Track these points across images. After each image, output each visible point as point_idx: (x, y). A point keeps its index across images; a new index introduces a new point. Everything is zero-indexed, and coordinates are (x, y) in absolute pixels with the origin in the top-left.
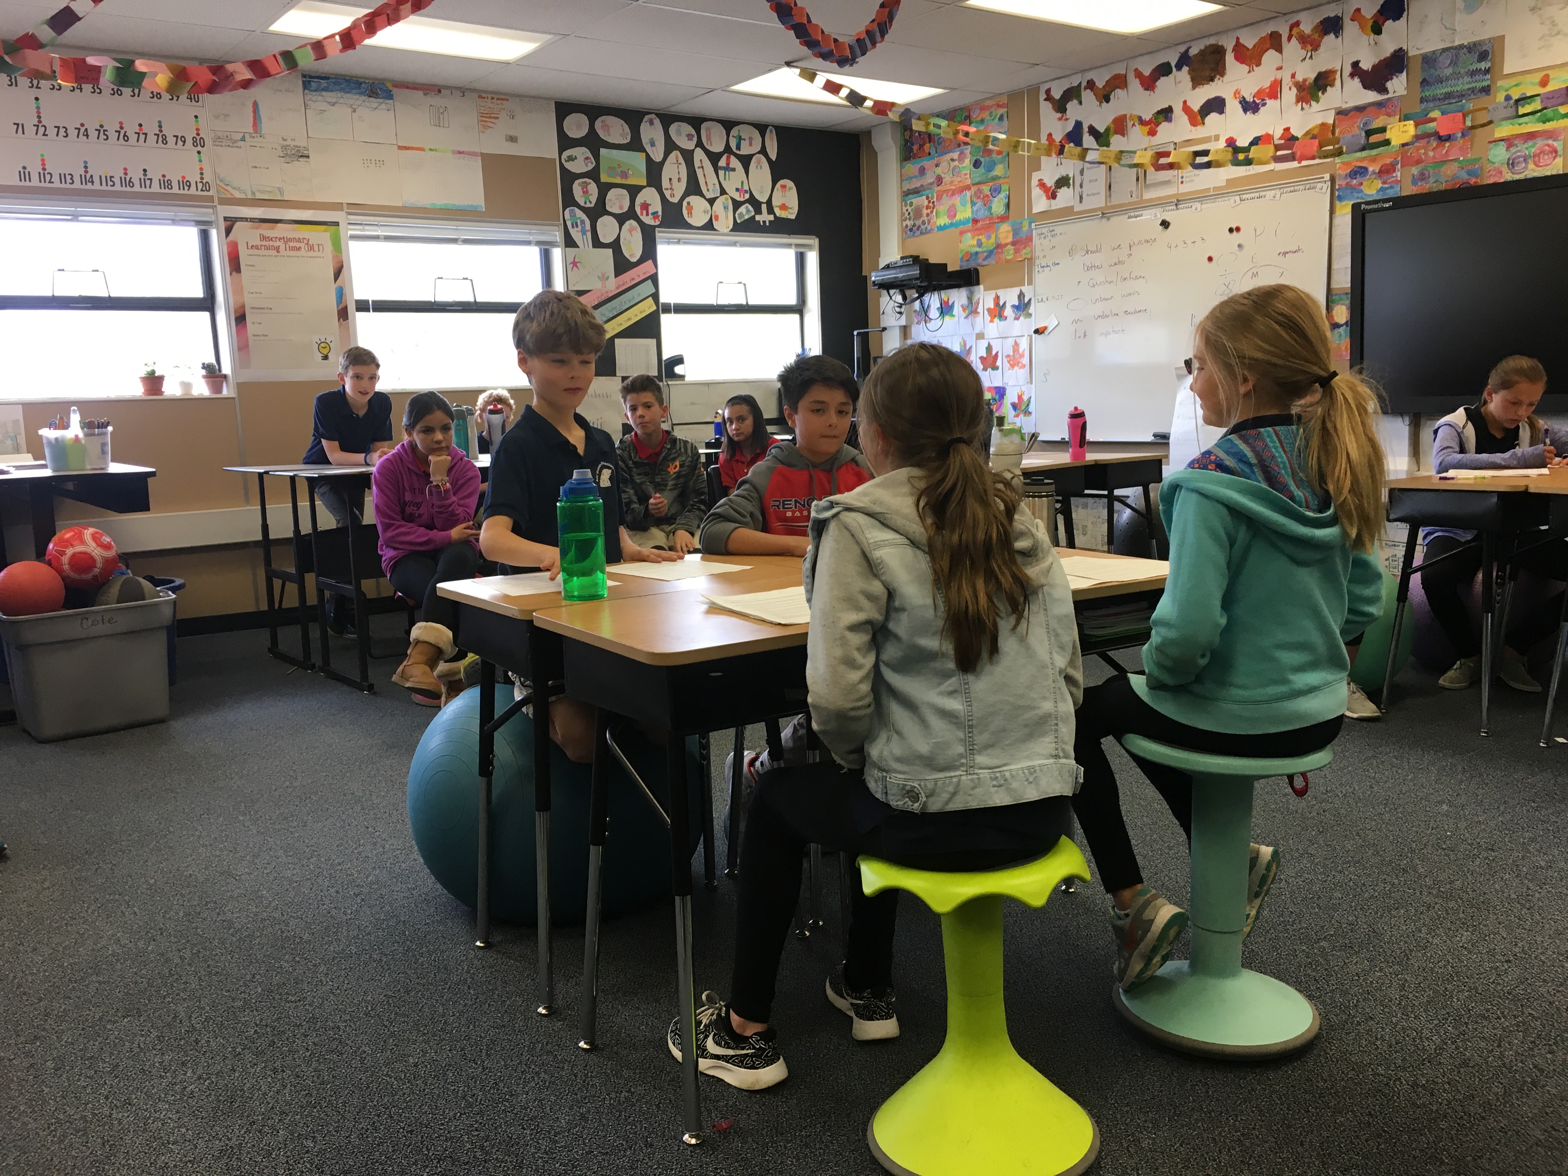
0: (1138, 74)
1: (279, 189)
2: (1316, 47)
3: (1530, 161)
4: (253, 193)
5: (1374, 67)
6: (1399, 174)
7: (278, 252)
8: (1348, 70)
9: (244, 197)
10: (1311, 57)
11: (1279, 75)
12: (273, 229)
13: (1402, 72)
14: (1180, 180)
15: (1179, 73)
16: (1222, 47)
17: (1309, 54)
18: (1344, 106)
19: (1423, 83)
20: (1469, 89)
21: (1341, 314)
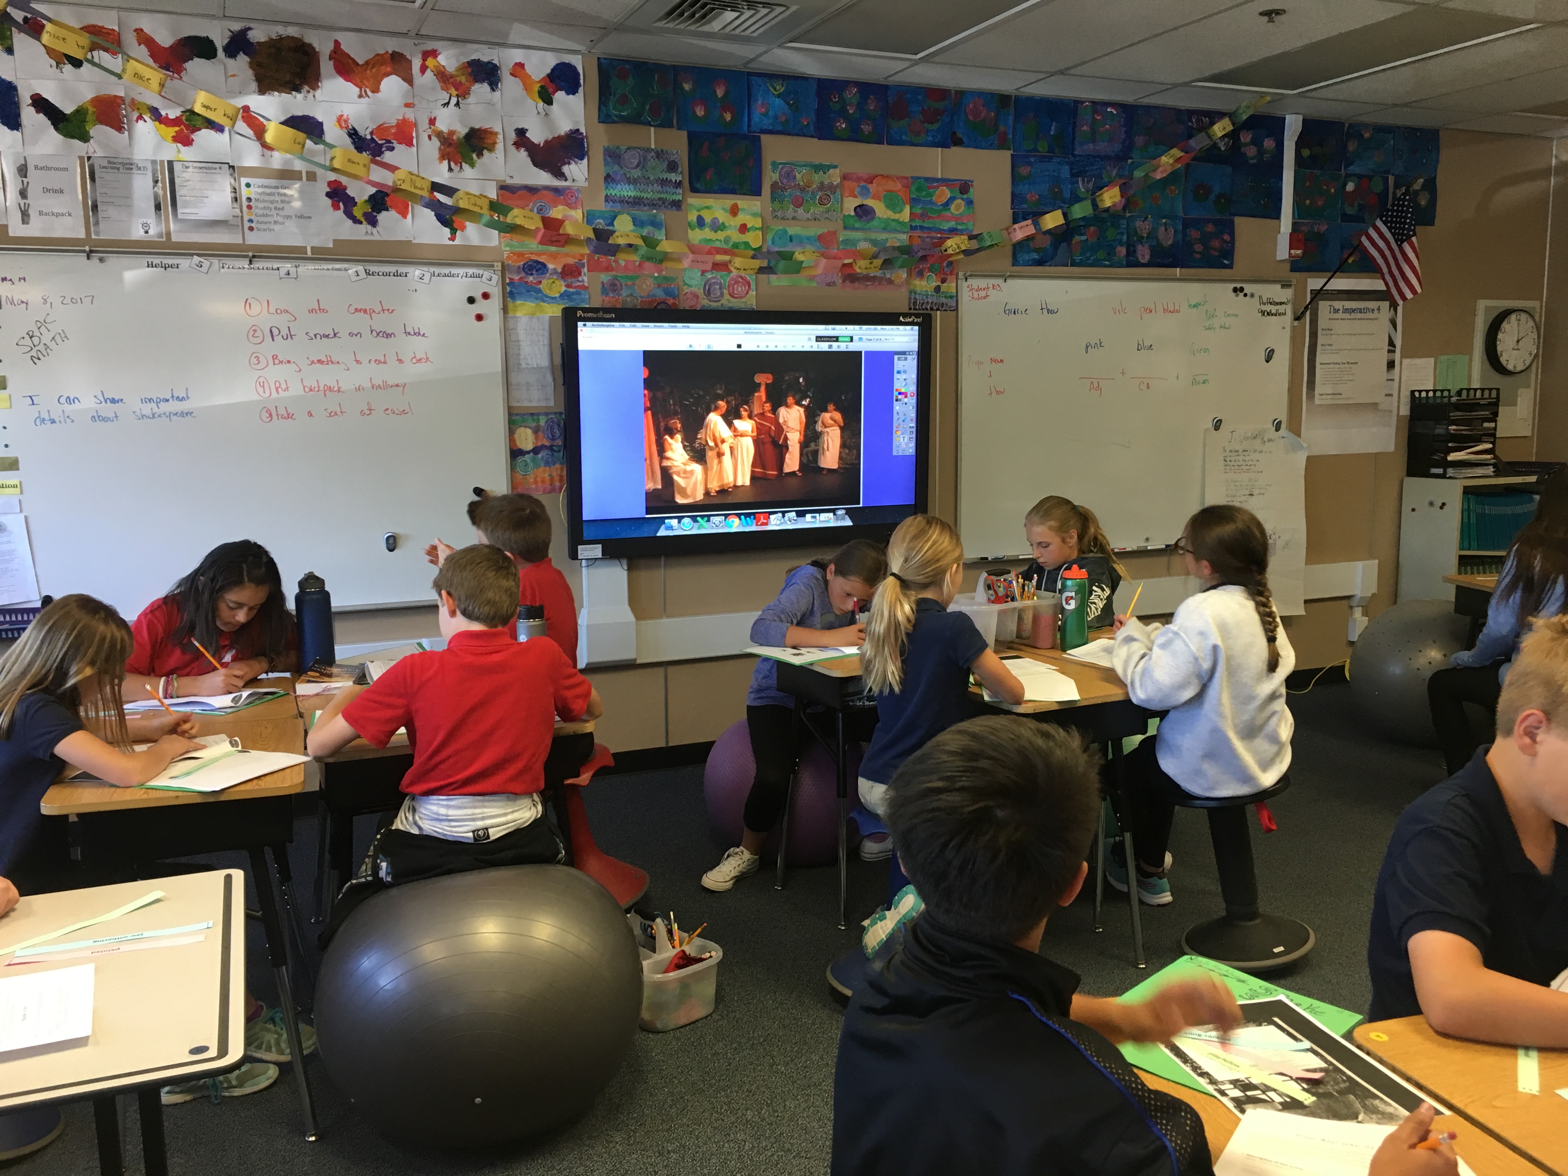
0: (144, 39)
2: (463, 94)
5: (546, 142)
6: (586, 279)
8: (512, 136)
10: (457, 104)
11: (410, 115)
13: (582, 159)
14: (247, 225)
15: (230, 62)
16: (310, 45)
17: (454, 100)
18: (509, 181)
19: (608, 178)
20: (660, 199)
21: (526, 439)
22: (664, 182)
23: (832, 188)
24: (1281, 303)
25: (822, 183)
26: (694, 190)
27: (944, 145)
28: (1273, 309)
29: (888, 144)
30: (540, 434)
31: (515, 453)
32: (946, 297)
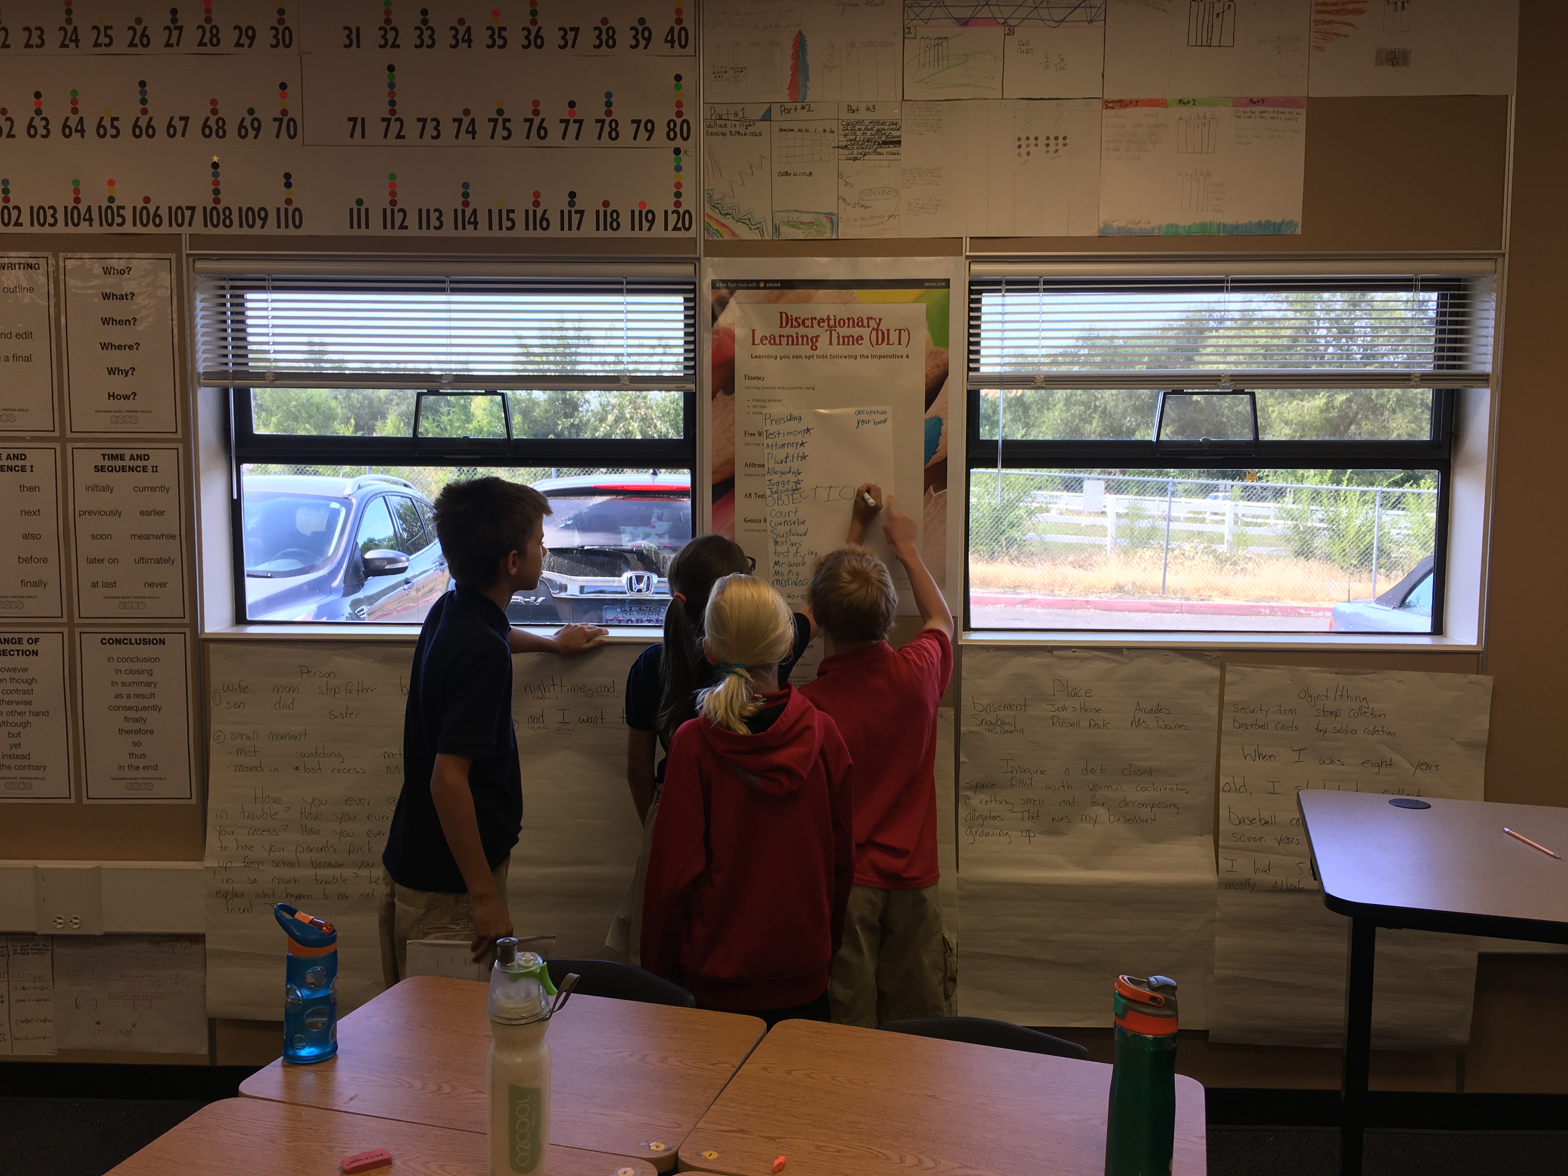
1: (829, 216)
4: (776, 229)
7: (814, 348)
9: (755, 236)
12: (808, 300)
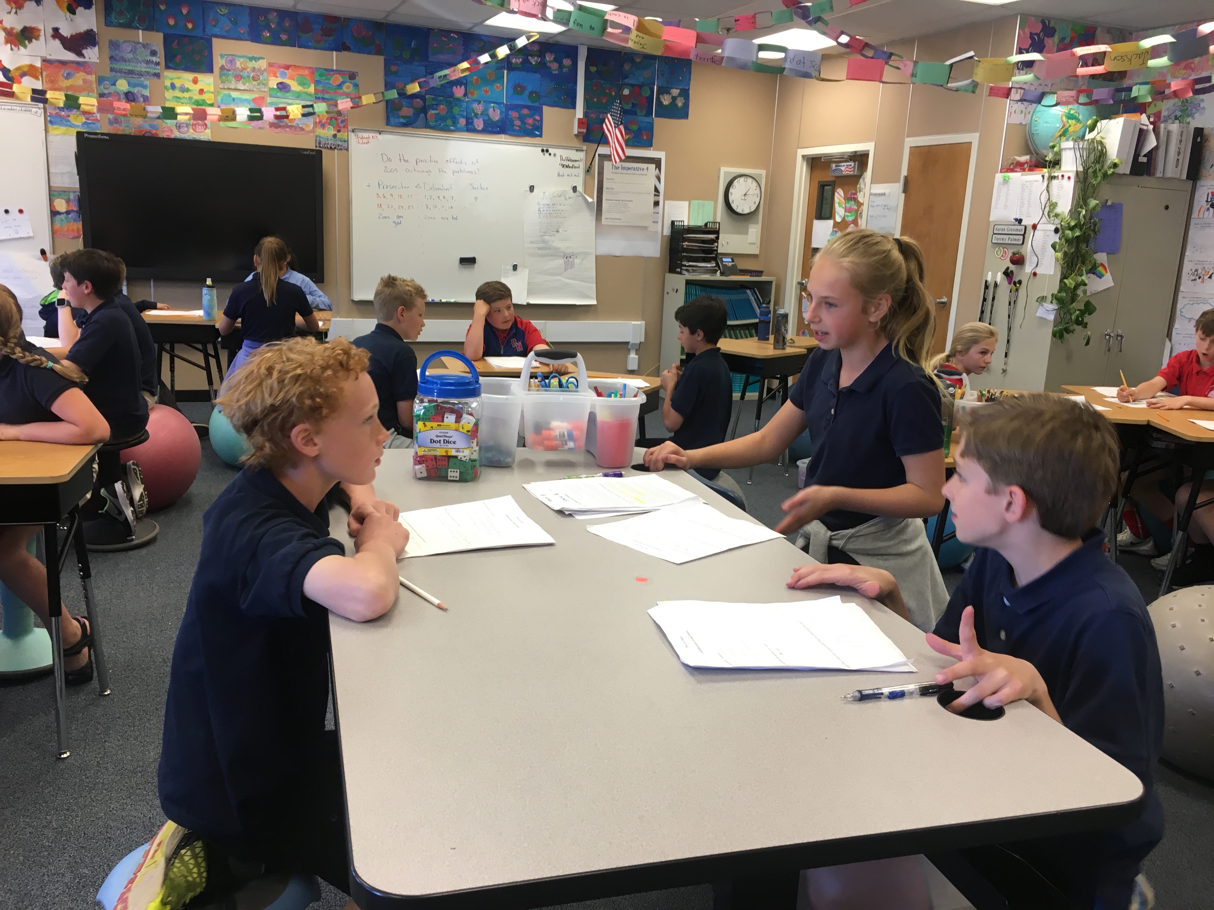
3: (190, 127)
5: (72, 36)
8: (50, 32)
10: (16, 13)
13: (94, 47)
17: (14, 10)
18: (49, 57)
19: (112, 58)
20: (146, 72)
21: (61, 205)
22: (148, 62)
23: (261, 71)
24: (576, 161)
25: (254, 68)
26: (167, 67)
27: (337, 50)
28: (571, 164)
29: (298, 47)
30: (71, 203)
31: (54, 213)
32: (341, 141)
